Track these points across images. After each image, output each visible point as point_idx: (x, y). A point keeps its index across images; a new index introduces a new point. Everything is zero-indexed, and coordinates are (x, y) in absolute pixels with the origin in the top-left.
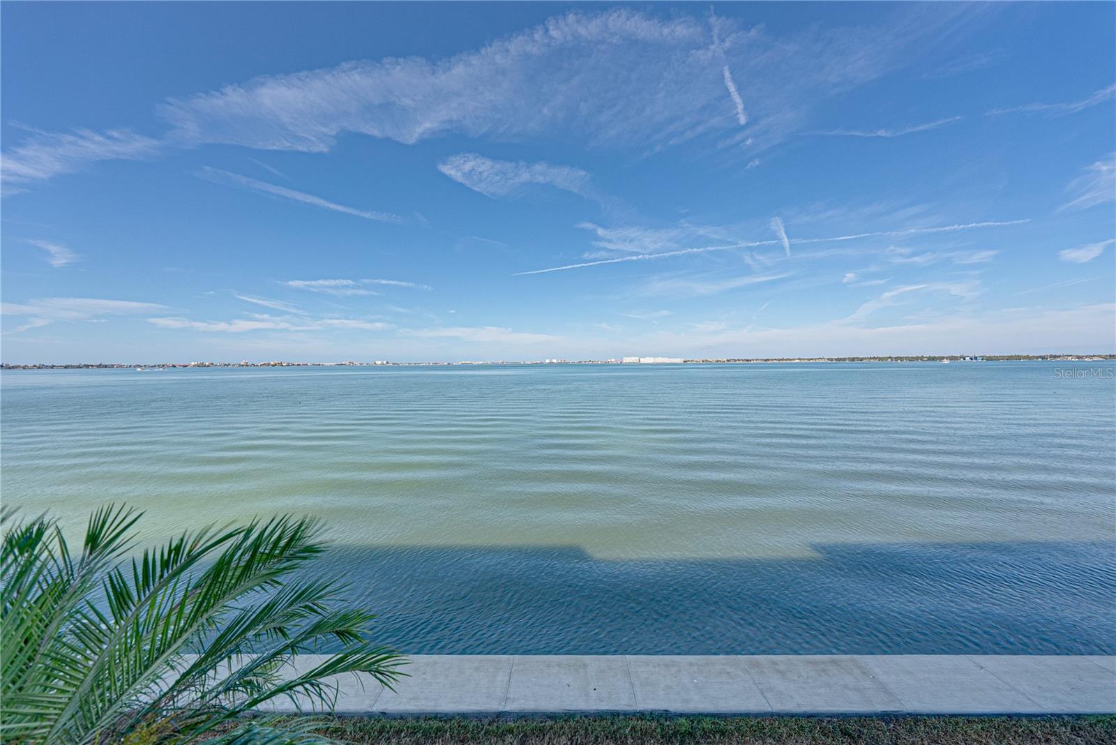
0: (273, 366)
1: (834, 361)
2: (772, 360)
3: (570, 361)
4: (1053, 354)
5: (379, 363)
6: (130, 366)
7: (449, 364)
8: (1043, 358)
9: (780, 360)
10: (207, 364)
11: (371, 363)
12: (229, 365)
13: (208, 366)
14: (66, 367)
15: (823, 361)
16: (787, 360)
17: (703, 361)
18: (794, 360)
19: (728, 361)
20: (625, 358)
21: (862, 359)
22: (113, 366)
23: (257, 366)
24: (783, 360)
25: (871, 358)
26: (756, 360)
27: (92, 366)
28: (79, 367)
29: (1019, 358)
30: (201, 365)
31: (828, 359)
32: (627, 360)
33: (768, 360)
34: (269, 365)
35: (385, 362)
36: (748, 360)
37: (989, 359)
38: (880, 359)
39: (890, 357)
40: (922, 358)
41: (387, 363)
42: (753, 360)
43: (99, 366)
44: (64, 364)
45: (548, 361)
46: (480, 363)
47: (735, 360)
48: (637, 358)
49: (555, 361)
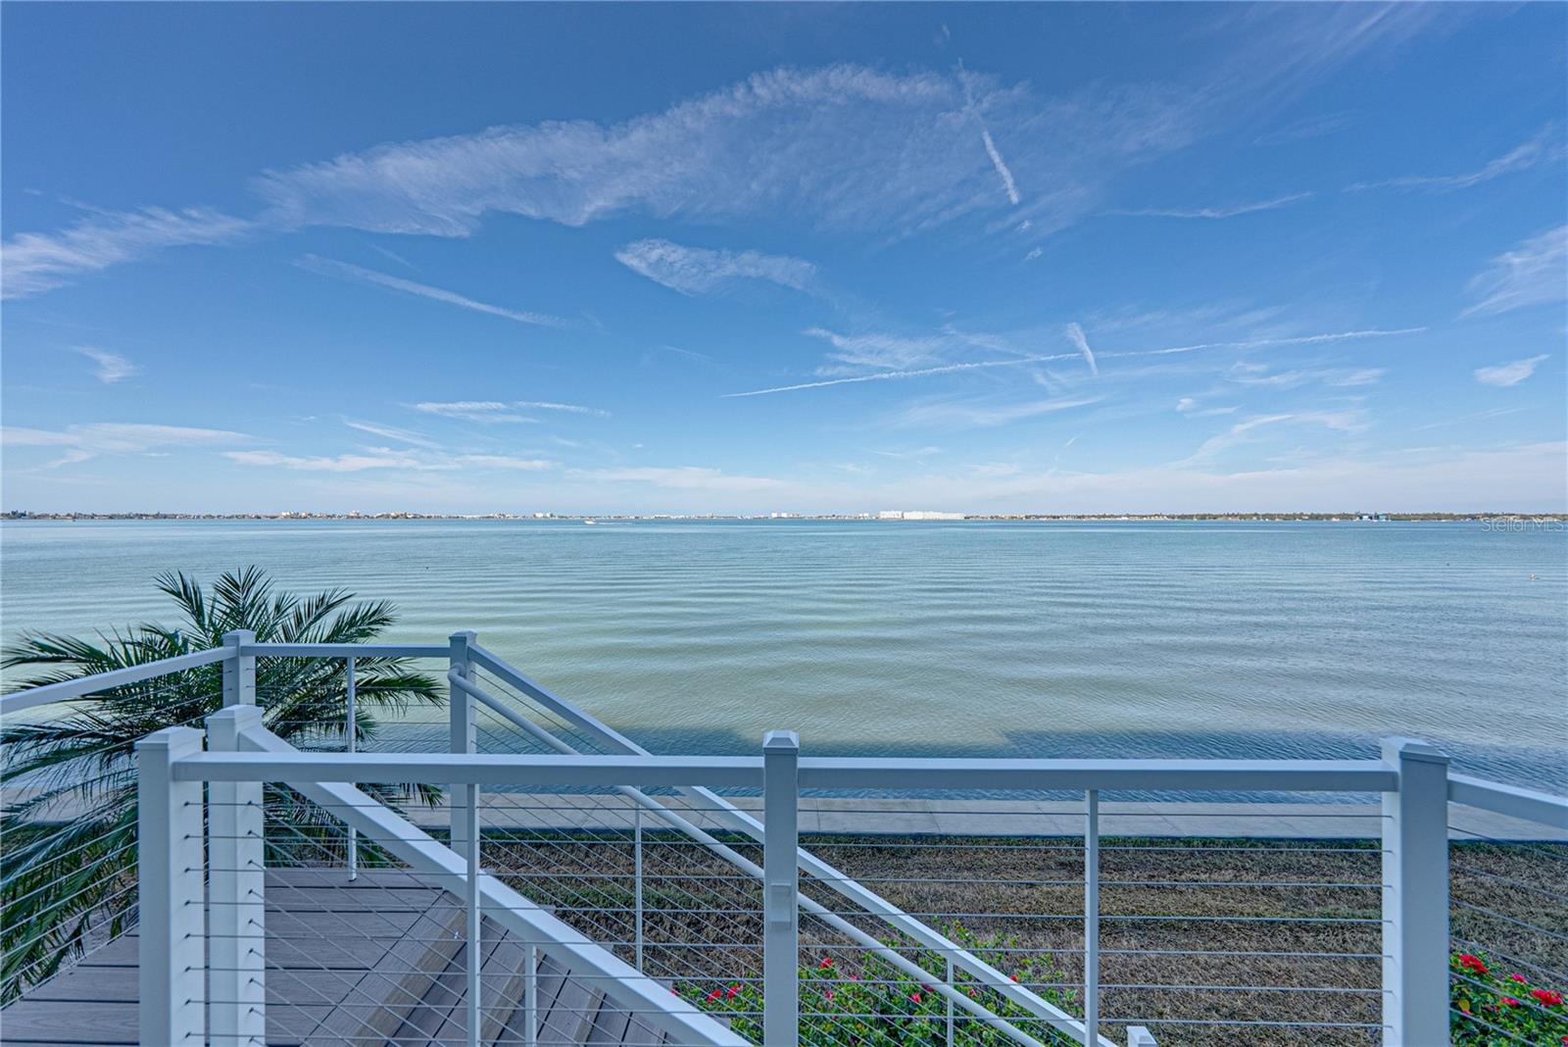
0: (394, 518)
1: (1176, 519)
2: (1089, 516)
3: (806, 515)
4: (1489, 512)
5: (540, 515)
6: (198, 517)
7: (637, 518)
8: (1473, 517)
9: (1099, 517)
10: (304, 514)
11: (530, 515)
12: (334, 516)
13: (305, 518)
14: (111, 517)
15: (1161, 519)
16: (1109, 517)
17: (992, 517)
18: (1120, 516)
19: (1027, 517)
20: (882, 513)
21: (1215, 517)
22: (175, 516)
23: (372, 518)
24: (1104, 516)
25: (1228, 515)
26: (1067, 517)
27: (146, 516)
28: (129, 517)
29: (1439, 517)
30: (296, 517)
31: (1168, 517)
32: (885, 515)
33: (1083, 517)
34: (388, 516)
35: (548, 515)
36: (1054, 517)
37: (1397, 518)
38: (1242, 517)
39: (1256, 515)
40: (1301, 516)
41: (552, 516)
42: (1062, 517)
43: (157, 516)
44: (109, 513)
45: (774, 515)
46: (681, 516)
47: (1037, 517)
48: (900, 513)
49: (784, 515)
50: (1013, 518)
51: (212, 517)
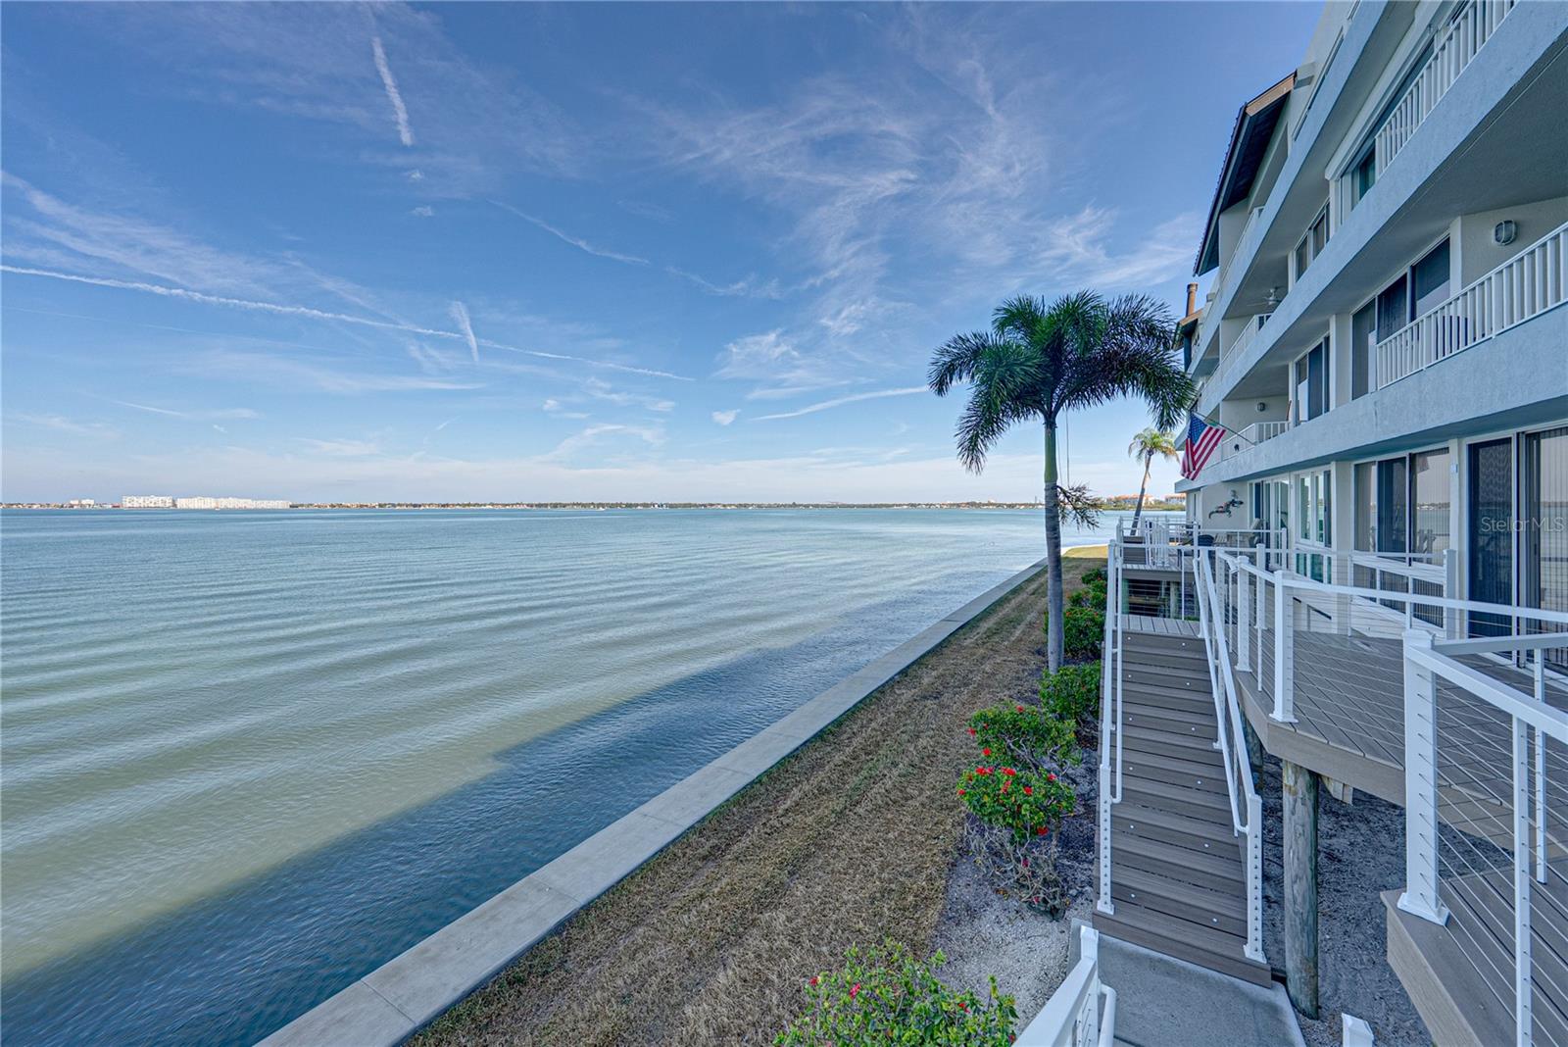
1: (534, 508)
2: (453, 505)
8: (705, 506)
9: (465, 505)
15: (522, 507)
16: (474, 505)
17: (332, 505)
18: (485, 505)
19: (380, 505)
21: (564, 506)
24: (469, 505)
25: (574, 504)
26: (429, 505)
29: (690, 505)
31: (528, 505)
33: (448, 505)
36: (415, 506)
37: (671, 506)
38: (584, 505)
39: (593, 504)
40: (620, 505)
42: (424, 505)
47: (394, 505)
48: (168, 499)
50: (361, 506)
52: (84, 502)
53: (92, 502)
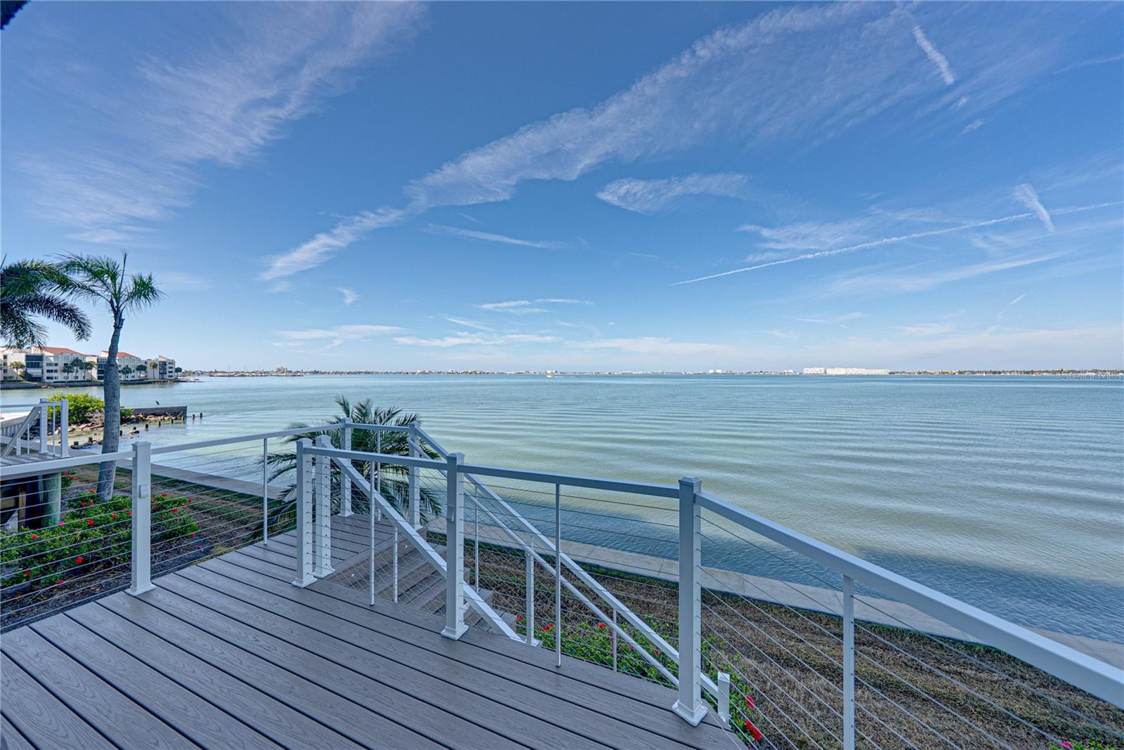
2: (1040, 372)
3: (738, 372)
7: (610, 373)
12: (440, 373)
14: (349, 373)
17: (919, 373)
18: (1085, 372)
19: (960, 372)
20: (805, 369)
22: (373, 373)
26: (1011, 372)
28: (355, 373)
32: (808, 371)
33: (1032, 372)
34: (467, 373)
35: (554, 372)
36: (994, 373)
41: (556, 372)
43: (366, 373)
45: (711, 371)
46: (640, 373)
47: (973, 372)
48: (823, 369)
49: (719, 371)
50: (943, 373)
51: (388, 373)
52: (789, 371)
53: (792, 371)
